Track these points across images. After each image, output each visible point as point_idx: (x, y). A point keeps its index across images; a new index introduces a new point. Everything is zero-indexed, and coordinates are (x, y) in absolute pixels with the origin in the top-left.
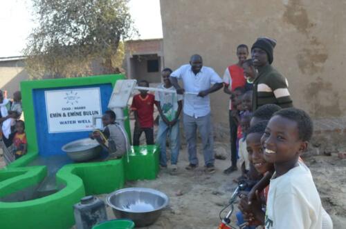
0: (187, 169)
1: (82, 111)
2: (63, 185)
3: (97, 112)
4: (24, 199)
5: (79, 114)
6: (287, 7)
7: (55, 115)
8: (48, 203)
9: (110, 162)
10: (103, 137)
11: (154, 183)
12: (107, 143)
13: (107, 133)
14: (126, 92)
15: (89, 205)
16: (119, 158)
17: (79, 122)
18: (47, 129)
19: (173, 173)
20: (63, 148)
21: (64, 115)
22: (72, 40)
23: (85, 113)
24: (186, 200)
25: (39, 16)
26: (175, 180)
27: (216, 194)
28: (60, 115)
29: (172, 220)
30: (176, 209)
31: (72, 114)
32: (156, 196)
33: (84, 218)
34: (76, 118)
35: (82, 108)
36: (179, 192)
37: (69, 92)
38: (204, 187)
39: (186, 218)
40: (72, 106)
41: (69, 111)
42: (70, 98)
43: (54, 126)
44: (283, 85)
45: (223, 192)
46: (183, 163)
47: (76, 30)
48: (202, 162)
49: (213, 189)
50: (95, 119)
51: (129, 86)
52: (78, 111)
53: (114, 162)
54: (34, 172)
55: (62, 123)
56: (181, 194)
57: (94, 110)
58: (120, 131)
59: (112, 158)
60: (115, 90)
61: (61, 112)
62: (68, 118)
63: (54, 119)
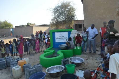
0: (89, 53)
1: (63, 37)
2: (58, 55)
3: (67, 38)
4: (50, 57)
5: (63, 38)
6: (118, 11)
7: (57, 38)
8: (55, 59)
9: (70, 50)
10: (68, 44)
11: (80, 56)
12: (69, 46)
13: (69, 43)
14: (74, 33)
15: (65, 60)
16: (72, 49)
17: (63, 40)
18: (55, 41)
19: (85, 54)
20: (59, 46)
21: (59, 38)
22: (61, 20)
24: (88, 61)
25: (54, 15)
26: (85, 56)
27: (96, 60)
29: (85, 65)
30: (86, 63)
31: (61, 38)
32: (81, 59)
33: (64, 63)
34: (62, 39)
35: (64, 37)
36: (86, 59)
37: (60, 33)
38: (93, 58)
39: (88, 65)
40: (61, 36)
41: (61, 37)
42: (61, 34)
43: (57, 41)
44: (117, 33)
45: (98, 60)
46: (88, 52)
47: (62, 18)
48: (93, 51)
49: (96, 59)
50: (66, 39)
51: (75, 32)
52: (62, 37)
53: (71, 50)
54: (52, 51)
55: (59, 40)
56: (87, 59)
58: (72, 43)
59: (70, 49)
60: (72, 33)
61: (59, 37)
62: (60, 39)
63: (57, 39)
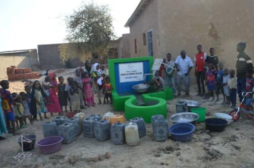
1: (135, 72)
5: (134, 74)
7: (123, 75)
18: (119, 81)
23: (136, 73)
28: (125, 74)
31: (131, 74)
34: (133, 76)
35: (136, 71)
37: (129, 64)
40: (131, 70)
43: (123, 80)
51: (160, 61)
52: (133, 72)
55: (126, 78)
57: (140, 72)
61: (126, 73)
62: (128, 76)
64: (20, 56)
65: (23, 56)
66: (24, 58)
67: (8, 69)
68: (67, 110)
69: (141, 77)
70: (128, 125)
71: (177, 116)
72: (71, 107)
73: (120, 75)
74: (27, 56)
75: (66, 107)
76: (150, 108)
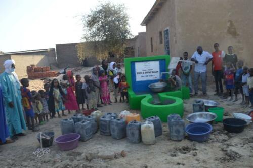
3: (158, 72)
5: (150, 73)
7: (139, 73)
18: (135, 79)
21: (143, 73)
23: (152, 72)
28: (141, 73)
31: (147, 73)
35: (151, 70)
37: (145, 63)
40: (147, 69)
41: (147, 71)
42: (146, 66)
43: (139, 78)
51: (177, 60)
52: (149, 71)
55: (142, 77)
60: (171, 62)
62: (143, 75)
63: (139, 75)
64: (40, 55)
65: (42, 55)
66: (43, 57)
67: (28, 67)
68: (84, 108)
69: (157, 76)
70: (144, 124)
71: (193, 115)
72: (87, 105)
73: (136, 73)
74: (46, 55)
75: (83, 105)
76: (166, 107)
